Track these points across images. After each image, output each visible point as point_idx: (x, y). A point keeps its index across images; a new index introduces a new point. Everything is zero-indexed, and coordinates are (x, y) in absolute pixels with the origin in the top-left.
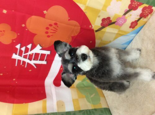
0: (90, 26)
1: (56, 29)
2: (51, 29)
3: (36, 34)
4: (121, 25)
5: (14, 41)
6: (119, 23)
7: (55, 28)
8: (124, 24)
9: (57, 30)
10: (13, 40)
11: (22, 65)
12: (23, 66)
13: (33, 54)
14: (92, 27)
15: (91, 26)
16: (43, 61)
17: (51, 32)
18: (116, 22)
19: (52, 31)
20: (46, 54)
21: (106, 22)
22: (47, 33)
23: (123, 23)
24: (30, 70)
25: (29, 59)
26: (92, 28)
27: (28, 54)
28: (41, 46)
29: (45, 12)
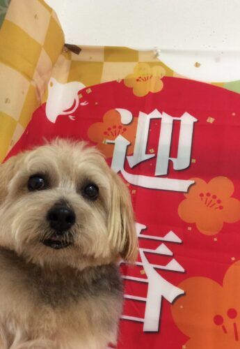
3: (221, 283)
5: (190, 229)
10: (193, 226)
13: (145, 276)
27: (145, 262)
28: (179, 300)
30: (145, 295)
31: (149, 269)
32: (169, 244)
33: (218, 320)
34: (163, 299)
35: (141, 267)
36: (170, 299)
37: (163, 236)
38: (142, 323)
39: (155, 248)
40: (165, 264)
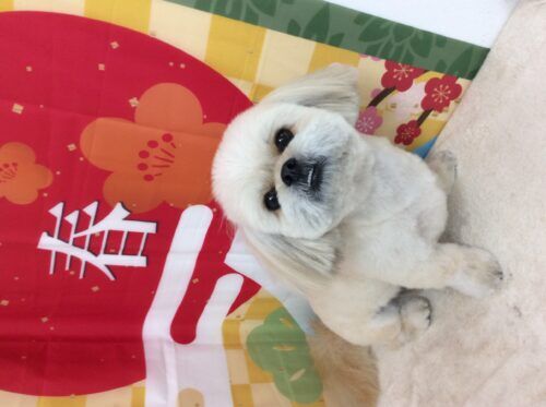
1: (170, 154)
3: (109, 173)
5: (45, 195)
7: (166, 152)
9: (173, 157)
10: (41, 192)
11: (68, 272)
12: (72, 273)
13: (102, 233)
19: (158, 162)
23: (371, 128)
27: (88, 233)
29: (134, 102)
30: (121, 233)
31: (93, 230)
32: (65, 212)
33: (149, 178)
34: (126, 219)
35: (92, 236)
36: (126, 214)
37: (55, 218)
38: (149, 235)
39: (70, 226)
40: (89, 217)
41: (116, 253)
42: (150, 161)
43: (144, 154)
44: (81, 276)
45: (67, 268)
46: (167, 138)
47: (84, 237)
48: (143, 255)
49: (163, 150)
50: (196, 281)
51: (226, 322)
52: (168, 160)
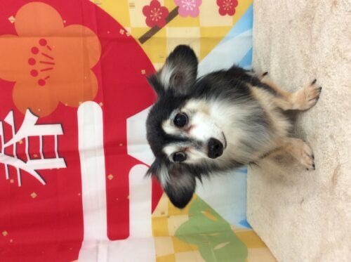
0: (122, 32)
1: (50, 58)
2: (41, 62)
3: (15, 82)
4: (195, 13)
6: (187, 9)
7: (46, 55)
8: (200, 8)
9: (52, 59)
11: (9, 180)
12: (12, 181)
13: (24, 140)
14: (126, 31)
15: (124, 29)
16: (54, 157)
17: (42, 71)
18: (178, 7)
19: (44, 66)
20: (53, 136)
21: (156, 15)
22: (34, 73)
23: (194, 6)
24: (34, 195)
25: (19, 157)
26: (128, 34)
27: (13, 142)
28: (35, 113)
29: (12, 19)
30: (37, 138)
31: (17, 138)
33: (42, 83)
34: (36, 124)
35: (17, 143)
36: (35, 119)
38: (58, 136)
40: (11, 127)
41: (39, 158)
42: (38, 67)
43: (32, 62)
44: (20, 185)
45: (7, 177)
46: (43, 42)
47: (12, 146)
48: (60, 157)
49: (43, 54)
50: (111, 177)
51: (154, 219)
52: (50, 63)
